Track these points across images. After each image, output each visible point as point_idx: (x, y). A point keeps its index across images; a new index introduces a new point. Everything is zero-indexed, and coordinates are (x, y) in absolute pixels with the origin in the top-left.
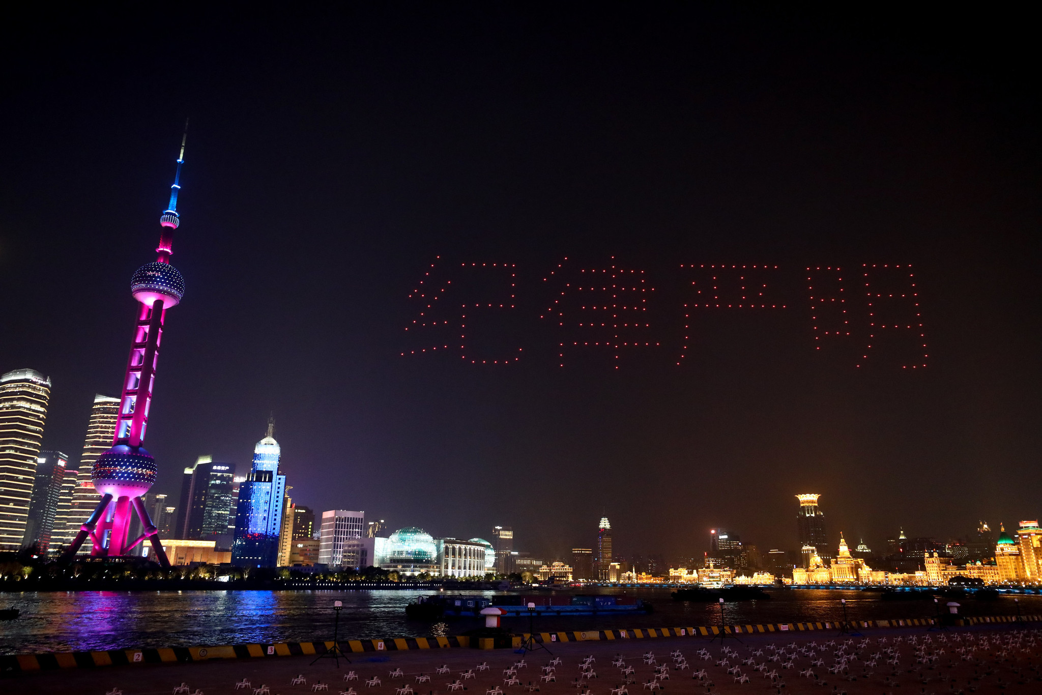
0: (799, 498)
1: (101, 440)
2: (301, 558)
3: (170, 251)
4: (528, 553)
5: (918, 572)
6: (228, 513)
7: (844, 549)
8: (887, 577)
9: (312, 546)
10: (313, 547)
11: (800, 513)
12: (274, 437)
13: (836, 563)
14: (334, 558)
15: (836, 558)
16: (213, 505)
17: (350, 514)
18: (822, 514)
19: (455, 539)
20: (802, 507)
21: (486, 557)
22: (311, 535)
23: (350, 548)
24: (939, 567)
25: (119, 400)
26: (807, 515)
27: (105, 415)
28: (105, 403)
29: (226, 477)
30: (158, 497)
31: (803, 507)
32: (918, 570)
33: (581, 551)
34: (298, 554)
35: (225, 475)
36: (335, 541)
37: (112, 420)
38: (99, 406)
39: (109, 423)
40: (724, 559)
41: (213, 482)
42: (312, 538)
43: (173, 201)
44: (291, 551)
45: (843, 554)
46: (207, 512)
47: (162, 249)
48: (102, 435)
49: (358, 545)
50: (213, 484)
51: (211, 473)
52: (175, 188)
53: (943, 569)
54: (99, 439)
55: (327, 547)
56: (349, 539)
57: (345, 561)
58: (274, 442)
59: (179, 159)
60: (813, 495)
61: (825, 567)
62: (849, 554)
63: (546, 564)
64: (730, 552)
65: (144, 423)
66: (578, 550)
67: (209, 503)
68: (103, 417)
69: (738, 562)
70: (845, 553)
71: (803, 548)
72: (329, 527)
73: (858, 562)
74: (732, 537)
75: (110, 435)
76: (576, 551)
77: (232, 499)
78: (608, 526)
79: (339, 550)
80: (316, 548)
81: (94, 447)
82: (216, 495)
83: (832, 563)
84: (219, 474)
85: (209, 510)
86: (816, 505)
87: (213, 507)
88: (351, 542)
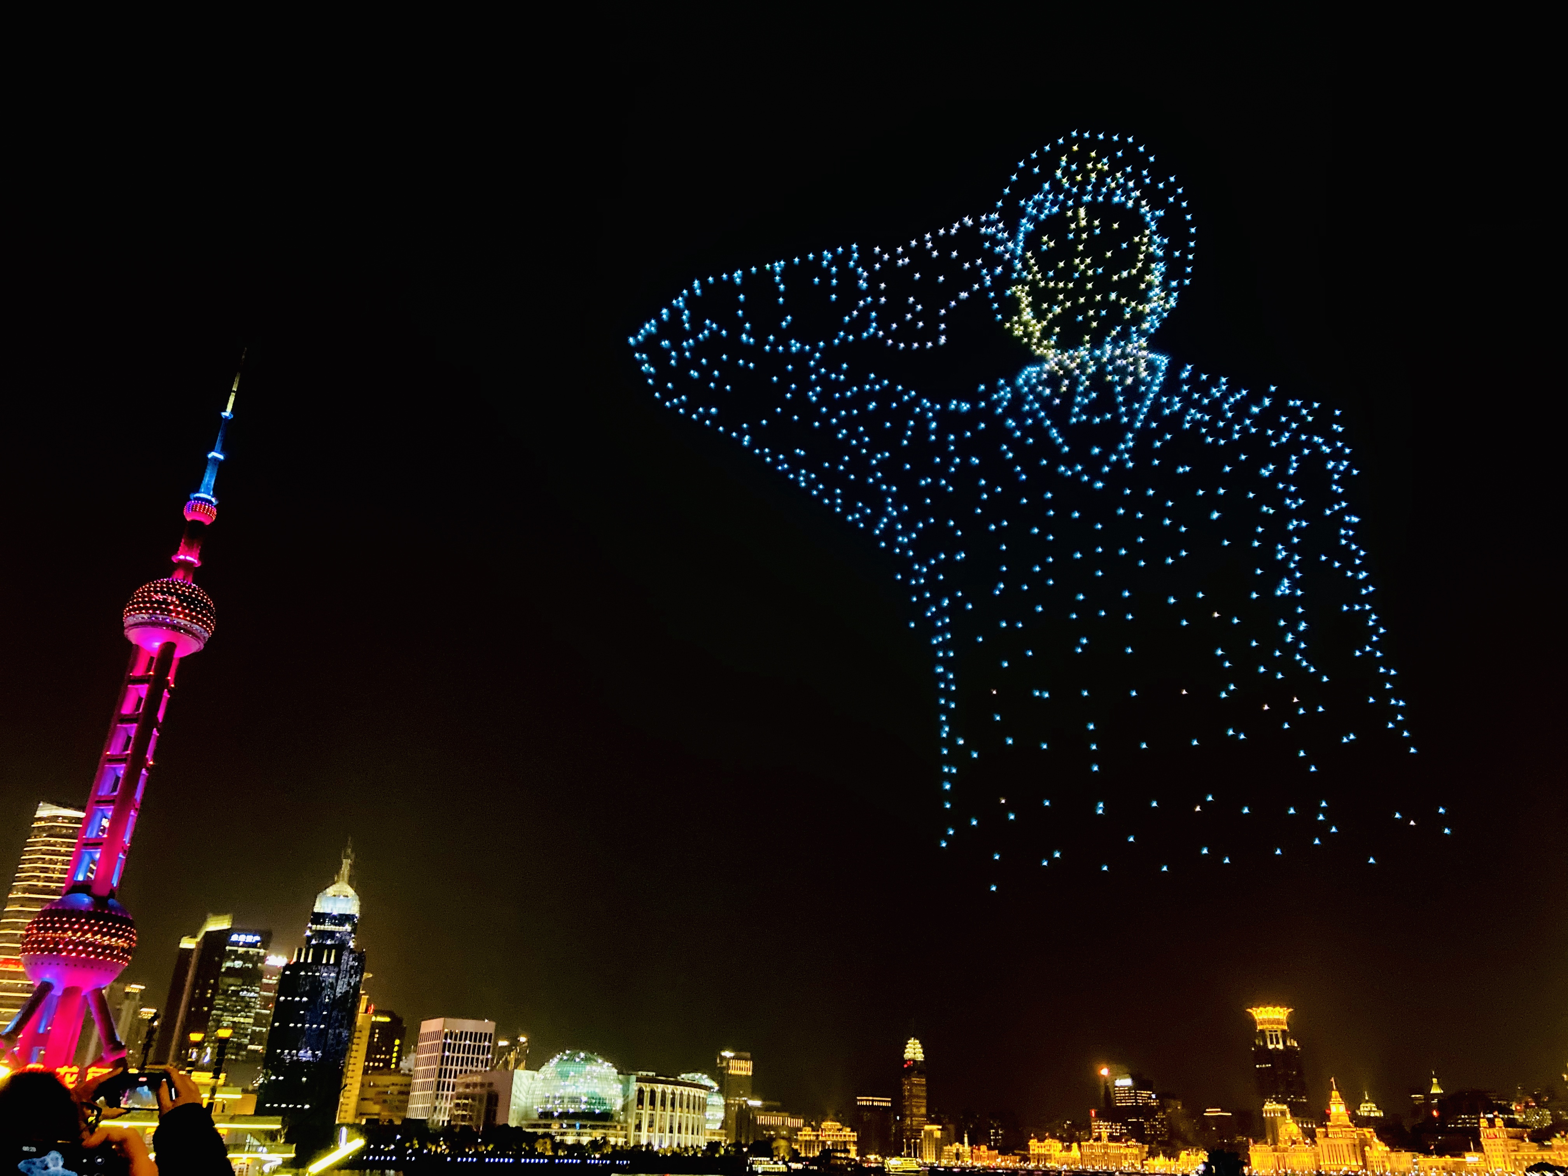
0: (1254, 1013)
1: (40, 884)
2: (376, 1108)
3: (196, 561)
4: (778, 1104)
5: (1470, 1154)
6: (251, 1021)
7: (1338, 1109)
8: (1416, 1164)
9: (397, 1085)
10: (398, 1088)
11: (1257, 1042)
12: (350, 883)
13: (1326, 1135)
14: (436, 1108)
15: (1326, 1126)
16: (225, 1006)
17: (469, 1025)
18: (1296, 1045)
19: (654, 1074)
20: (1260, 1030)
21: (708, 1108)
22: (397, 1064)
23: (468, 1090)
24: (1506, 1145)
25: (82, 815)
26: (1271, 1047)
27: (53, 840)
28: (55, 818)
29: (254, 955)
30: (128, 990)
31: (1262, 1032)
32: (1469, 1150)
33: (873, 1101)
34: (371, 1099)
35: (252, 951)
36: (440, 1076)
37: (63, 850)
38: (43, 824)
39: (58, 853)
40: (1126, 1124)
41: (229, 964)
42: (398, 1070)
43: (209, 479)
44: (359, 1095)
45: (1338, 1120)
46: (213, 1020)
47: (182, 557)
48: (42, 875)
49: (482, 1085)
50: (228, 968)
51: (228, 948)
52: (215, 459)
53: (1513, 1148)
54: (38, 881)
55: (424, 1086)
56: (466, 1071)
57: (458, 1115)
58: (350, 891)
59: (225, 411)
60: (1278, 1008)
61: (1306, 1144)
62: (1348, 1119)
63: (810, 1126)
64: (1135, 1111)
65: (121, 856)
66: (867, 1100)
67: (219, 1001)
68: (49, 844)
69: (1151, 1131)
70: (1340, 1118)
71: (1266, 1107)
72: (432, 1049)
73: (1364, 1135)
74: (1140, 1083)
75: (56, 875)
76: (864, 1101)
77: (260, 996)
78: (920, 1057)
79: (445, 1092)
80: (403, 1089)
81: (27, 895)
82: (233, 988)
83: (1318, 1135)
84: (241, 950)
85: (217, 1015)
86: (1286, 1028)
87: (225, 1009)
88: (470, 1078)
